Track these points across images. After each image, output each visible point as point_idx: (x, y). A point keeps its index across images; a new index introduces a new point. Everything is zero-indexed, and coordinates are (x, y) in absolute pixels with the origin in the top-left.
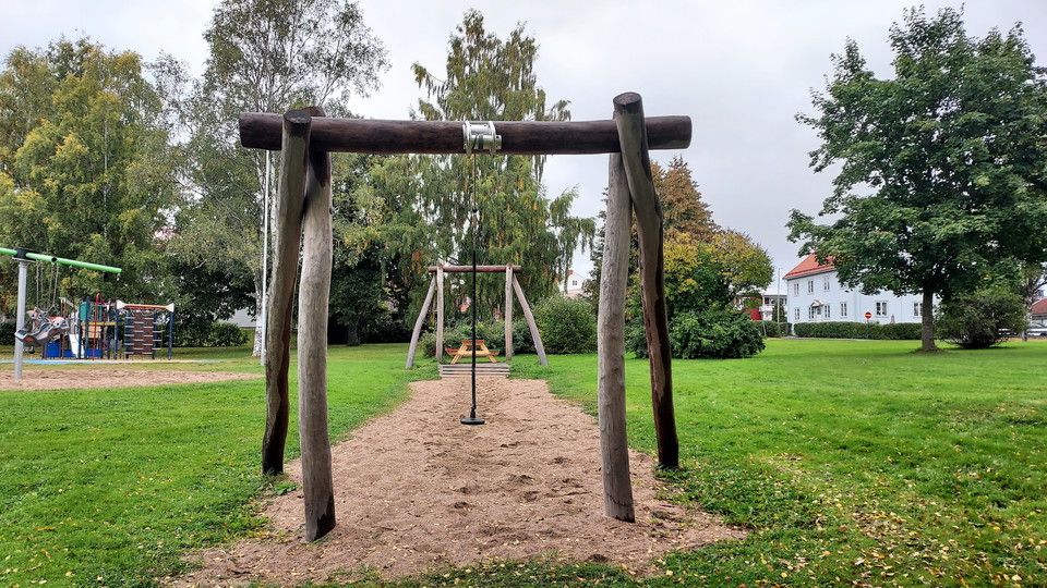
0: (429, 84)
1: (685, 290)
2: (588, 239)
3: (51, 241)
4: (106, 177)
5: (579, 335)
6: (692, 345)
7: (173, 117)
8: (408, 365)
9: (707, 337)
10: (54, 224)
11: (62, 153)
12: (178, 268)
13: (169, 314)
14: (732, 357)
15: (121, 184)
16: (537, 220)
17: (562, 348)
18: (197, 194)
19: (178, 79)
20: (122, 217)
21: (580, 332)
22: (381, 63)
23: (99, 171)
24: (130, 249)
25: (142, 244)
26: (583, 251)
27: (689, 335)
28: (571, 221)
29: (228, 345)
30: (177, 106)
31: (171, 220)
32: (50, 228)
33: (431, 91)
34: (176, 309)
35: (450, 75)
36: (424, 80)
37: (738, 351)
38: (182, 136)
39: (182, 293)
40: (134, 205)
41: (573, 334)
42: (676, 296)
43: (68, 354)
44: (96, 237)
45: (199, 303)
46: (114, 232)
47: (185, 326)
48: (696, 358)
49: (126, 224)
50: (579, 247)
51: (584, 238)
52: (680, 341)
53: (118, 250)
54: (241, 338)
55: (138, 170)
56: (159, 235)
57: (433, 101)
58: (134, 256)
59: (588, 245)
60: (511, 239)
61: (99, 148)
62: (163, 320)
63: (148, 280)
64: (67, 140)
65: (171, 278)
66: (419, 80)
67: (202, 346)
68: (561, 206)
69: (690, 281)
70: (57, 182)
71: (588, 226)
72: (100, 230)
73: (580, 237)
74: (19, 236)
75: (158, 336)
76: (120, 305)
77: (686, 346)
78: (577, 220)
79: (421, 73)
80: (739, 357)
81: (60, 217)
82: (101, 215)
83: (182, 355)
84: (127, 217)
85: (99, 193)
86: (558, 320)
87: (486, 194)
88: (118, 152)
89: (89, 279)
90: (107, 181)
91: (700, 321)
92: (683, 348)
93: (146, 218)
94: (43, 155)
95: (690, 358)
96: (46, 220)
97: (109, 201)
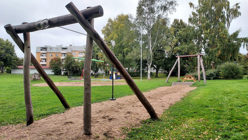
0: (193, 7)
2: (245, 44)
8: (166, 82)
11: (114, 38)
16: (225, 40)
17: (229, 78)
21: (235, 73)
22: (176, 4)
23: (120, 41)
26: (244, 48)
28: (239, 39)
33: (194, 8)
35: (199, 3)
36: (192, 6)
41: (232, 74)
46: (124, 53)
54: (153, 75)
57: (195, 11)
59: (246, 46)
60: (217, 46)
66: (191, 6)
68: (235, 35)
71: (246, 40)
73: (243, 43)
78: (241, 38)
79: (191, 4)
86: (227, 69)
87: (208, 34)
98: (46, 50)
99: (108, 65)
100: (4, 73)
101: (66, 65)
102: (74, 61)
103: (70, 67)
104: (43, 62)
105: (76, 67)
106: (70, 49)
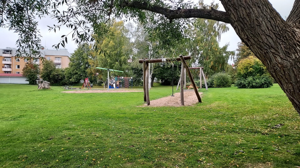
1: (250, 71)
2: (233, 56)
3: (109, 64)
4: (118, 50)
5: (225, 83)
6: (251, 85)
7: (131, 36)
8: (177, 89)
9: (255, 83)
10: (109, 60)
11: (110, 45)
12: (133, 69)
13: (131, 79)
14: (262, 88)
15: (121, 51)
16: (217, 53)
17: (220, 86)
18: (136, 52)
19: (132, 27)
23: (117, 48)
25: (125, 63)
27: (250, 82)
28: (227, 52)
30: (132, 33)
31: (131, 58)
34: (133, 78)
37: (263, 86)
38: (133, 40)
39: (134, 74)
40: (124, 55)
41: (223, 83)
42: (248, 73)
43: (113, 88)
44: (117, 63)
45: (137, 76)
46: (120, 62)
47: (135, 82)
48: (252, 88)
49: (122, 60)
50: (230, 59)
51: (232, 56)
52: (248, 84)
53: (121, 65)
55: (125, 47)
56: (129, 61)
58: (124, 66)
59: (233, 58)
60: (210, 58)
61: (117, 44)
62: (130, 80)
63: (127, 71)
64: (111, 42)
65: (131, 71)
67: (138, 86)
68: (225, 48)
69: (251, 69)
70: (109, 51)
71: (233, 53)
72: (117, 61)
73: (230, 56)
75: (130, 84)
76: (123, 78)
77: (249, 85)
78: (229, 52)
80: (264, 88)
82: (117, 58)
83: (134, 88)
84: (123, 58)
85: (117, 53)
86: (219, 79)
87: (202, 47)
88: (120, 44)
91: (253, 79)
92: (249, 86)
93: (126, 58)
94: (106, 45)
95: (250, 88)
96: (107, 60)
97: (119, 55)
98: (11, 53)
101: (46, 73)
104: (6, 68)
105: (57, 75)
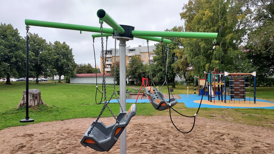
3: (202, 51)
4: (220, 23)
11: (205, 19)
20: (226, 38)
23: (217, 22)
24: (230, 50)
25: (235, 48)
29: (270, 86)
32: (201, 46)
44: (217, 47)
46: (224, 44)
49: (228, 41)
53: (226, 51)
61: (217, 13)
64: (206, 13)
65: (247, 60)
67: (259, 86)
70: (203, 29)
72: (218, 44)
74: (192, 51)
76: (226, 74)
81: (205, 42)
85: (218, 30)
89: (215, 63)
90: (220, 25)
96: (200, 44)
97: (222, 33)
98: (111, 54)
99: (191, 68)
100: (61, 84)
101: (131, 71)
102: (142, 65)
103: (136, 74)
104: (108, 68)
105: (144, 73)
106: (138, 51)
